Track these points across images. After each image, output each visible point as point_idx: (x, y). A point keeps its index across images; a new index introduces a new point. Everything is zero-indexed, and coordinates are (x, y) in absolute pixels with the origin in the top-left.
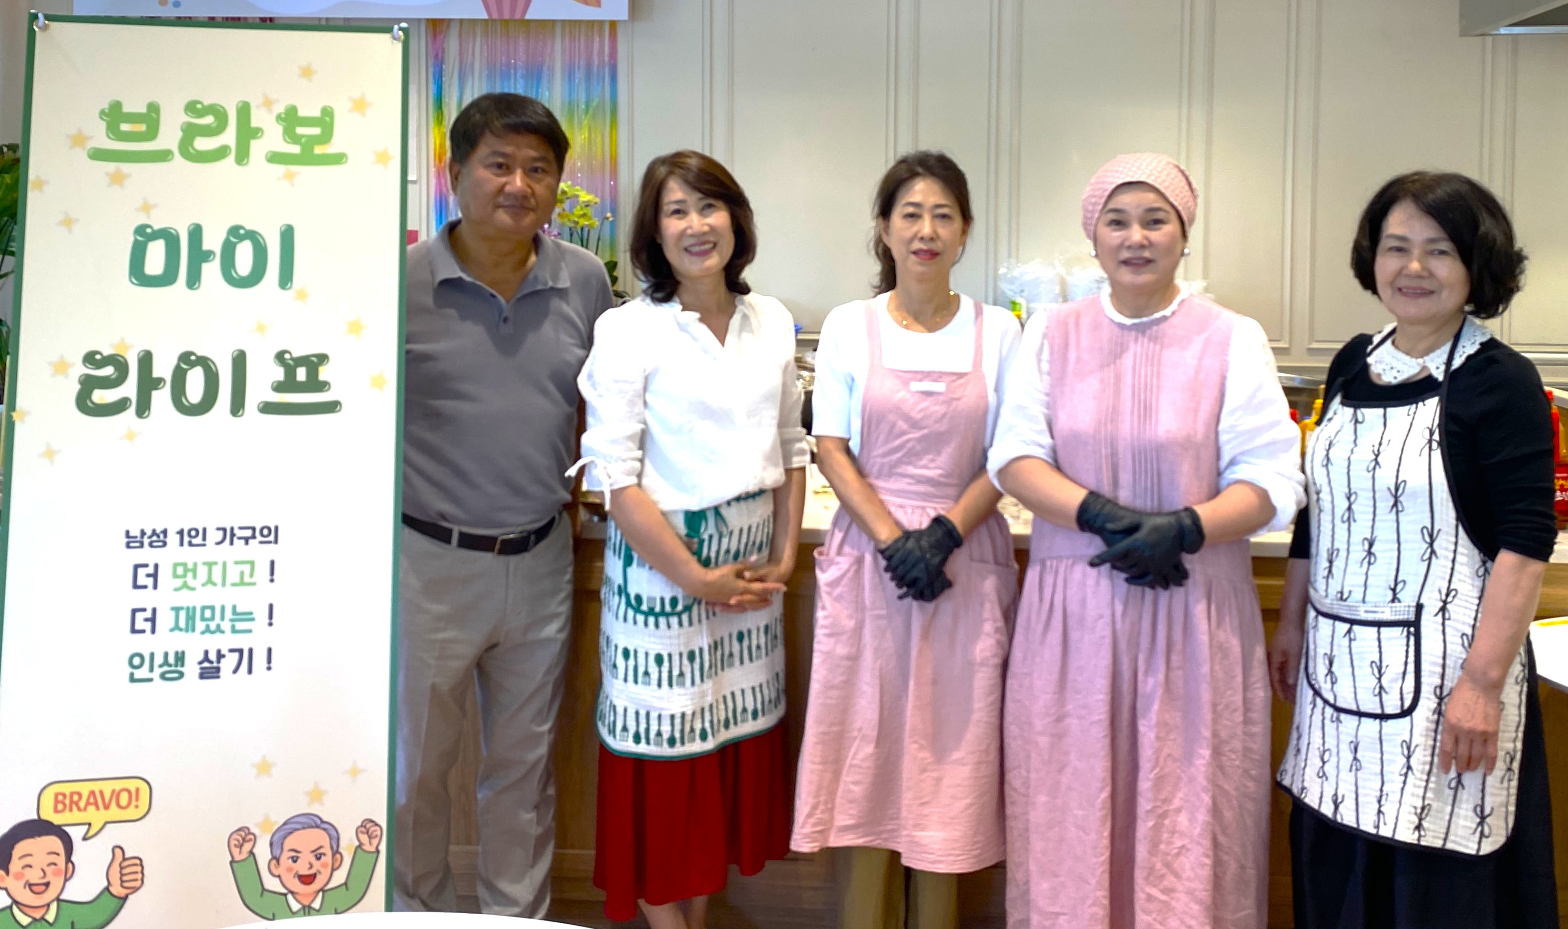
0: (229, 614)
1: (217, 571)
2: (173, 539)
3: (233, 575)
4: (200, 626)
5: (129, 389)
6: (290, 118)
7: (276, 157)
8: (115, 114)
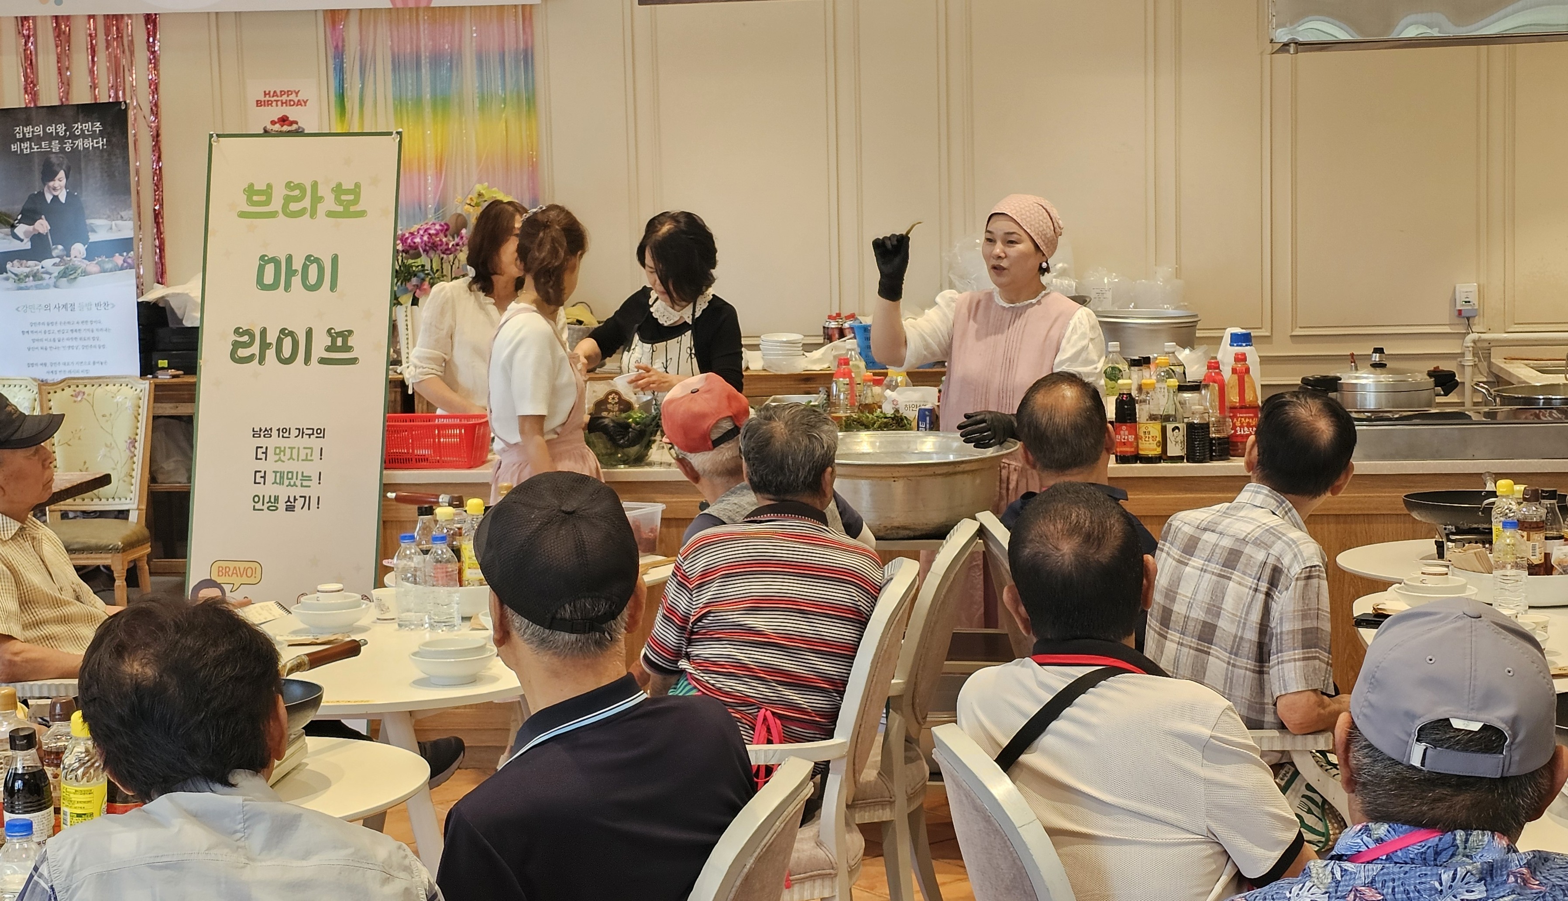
0: (300, 477)
1: (295, 452)
2: (275, 433)
3: (302, 455)
4: (286, 482)
5: (256, 348)
6: (338, 190)
7: (330, 214)
8: (250, 191)
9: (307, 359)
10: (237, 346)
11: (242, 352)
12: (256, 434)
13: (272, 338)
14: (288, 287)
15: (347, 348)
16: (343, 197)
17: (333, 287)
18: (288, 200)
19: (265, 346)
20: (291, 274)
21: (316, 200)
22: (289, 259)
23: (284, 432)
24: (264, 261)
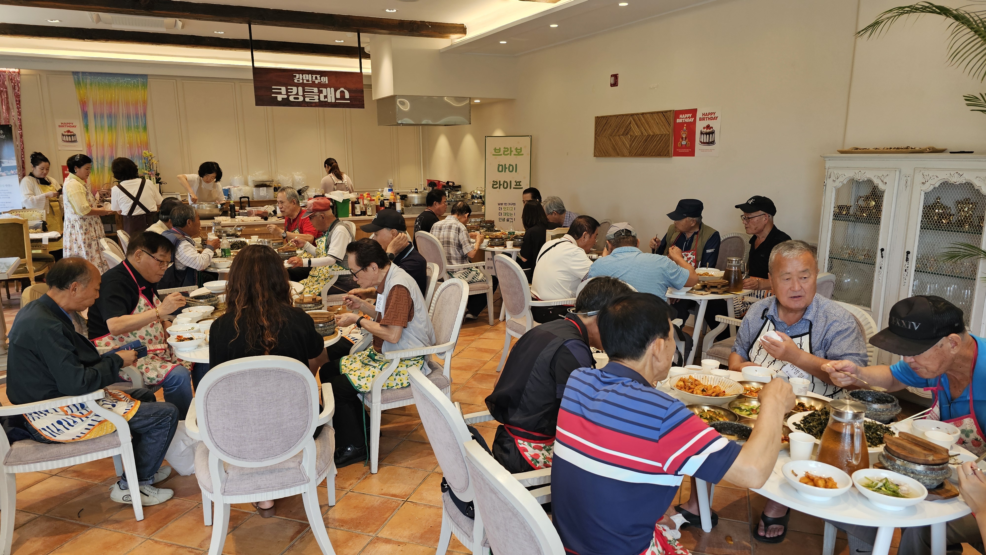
4: (507, 215)
5: (498, 186)
6: (516, 149)
7: (515, 155)
8: (495, 149)
9: (510, 188)
10: (493, 185)
11: (495, 186)
12: (499, 204)
13: (502, 183)
14: (505, 172)
15: (520, 185)
16: (518, 151)
17: (516, 171)
18: (504, 151)
19: (500, 185)
20: (506, 168)
21: (511, 151)
22: (505, 165)
23: (505, 204)
24: (499, 165)
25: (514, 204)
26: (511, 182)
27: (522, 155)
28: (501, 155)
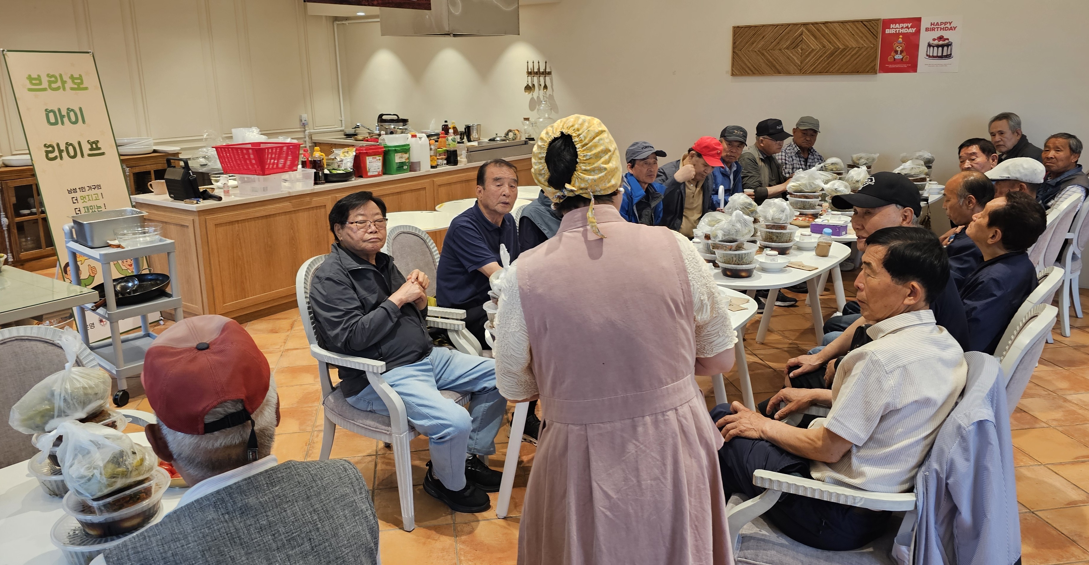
0: (96, 208)
1: (90, 197)
2: (78, 190)
3: (94, 197)
4: (91, 211)
5: (56, 153)
6: (72, 77)
8: (30, 78)
9: (82, 155)
10: (47, 153)
11: (51, 155)
12: (70, 192)
13: (63, 147)
14: (63, 123)
15: (98, 148)
16: (76, 81)
17: (84, 122)
18: (50, 83)
19: (61, 151)
20: (62, 117)
21: (64, 82)
22: (59, 110)
23: (82, 189)
24: (48, 112)
25: (99, 187)
26: (79, 143)
27: (86, 89)
28: (45, 90)
